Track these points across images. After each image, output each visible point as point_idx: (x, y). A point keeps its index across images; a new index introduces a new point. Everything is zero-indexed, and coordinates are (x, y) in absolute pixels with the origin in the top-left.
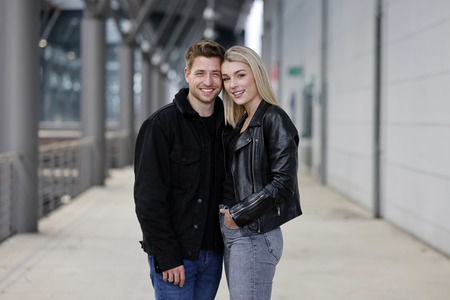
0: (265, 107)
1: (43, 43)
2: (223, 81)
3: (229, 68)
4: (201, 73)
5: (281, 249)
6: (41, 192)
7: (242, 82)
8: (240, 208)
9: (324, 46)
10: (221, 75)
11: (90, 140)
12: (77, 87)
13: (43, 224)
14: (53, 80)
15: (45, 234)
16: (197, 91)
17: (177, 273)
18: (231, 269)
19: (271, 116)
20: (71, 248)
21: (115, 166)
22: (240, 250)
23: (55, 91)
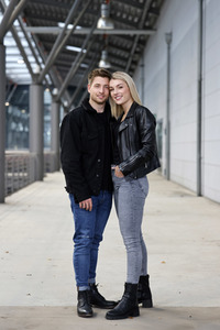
0: (135, 106)
1: (7, 104)
2: (110, 91)
3: (114, 83)
4: (98, 86)
5: (147, 189)
6: (6, 186)
7: (121, 91)
8: (125, 164)
9: (168, 101)
10: (108, 88)
11: (34, 154)
12: (26, 129)
13: (7, 199)
14: (13, 125)
15: (8, 204)
16: (95, 97)
17: (88, 203)
18: (119, 201)
19: (139, 111)
20: (24, 211)
21: (48, 171)
22: (124, 190)
23: (14, 131)
